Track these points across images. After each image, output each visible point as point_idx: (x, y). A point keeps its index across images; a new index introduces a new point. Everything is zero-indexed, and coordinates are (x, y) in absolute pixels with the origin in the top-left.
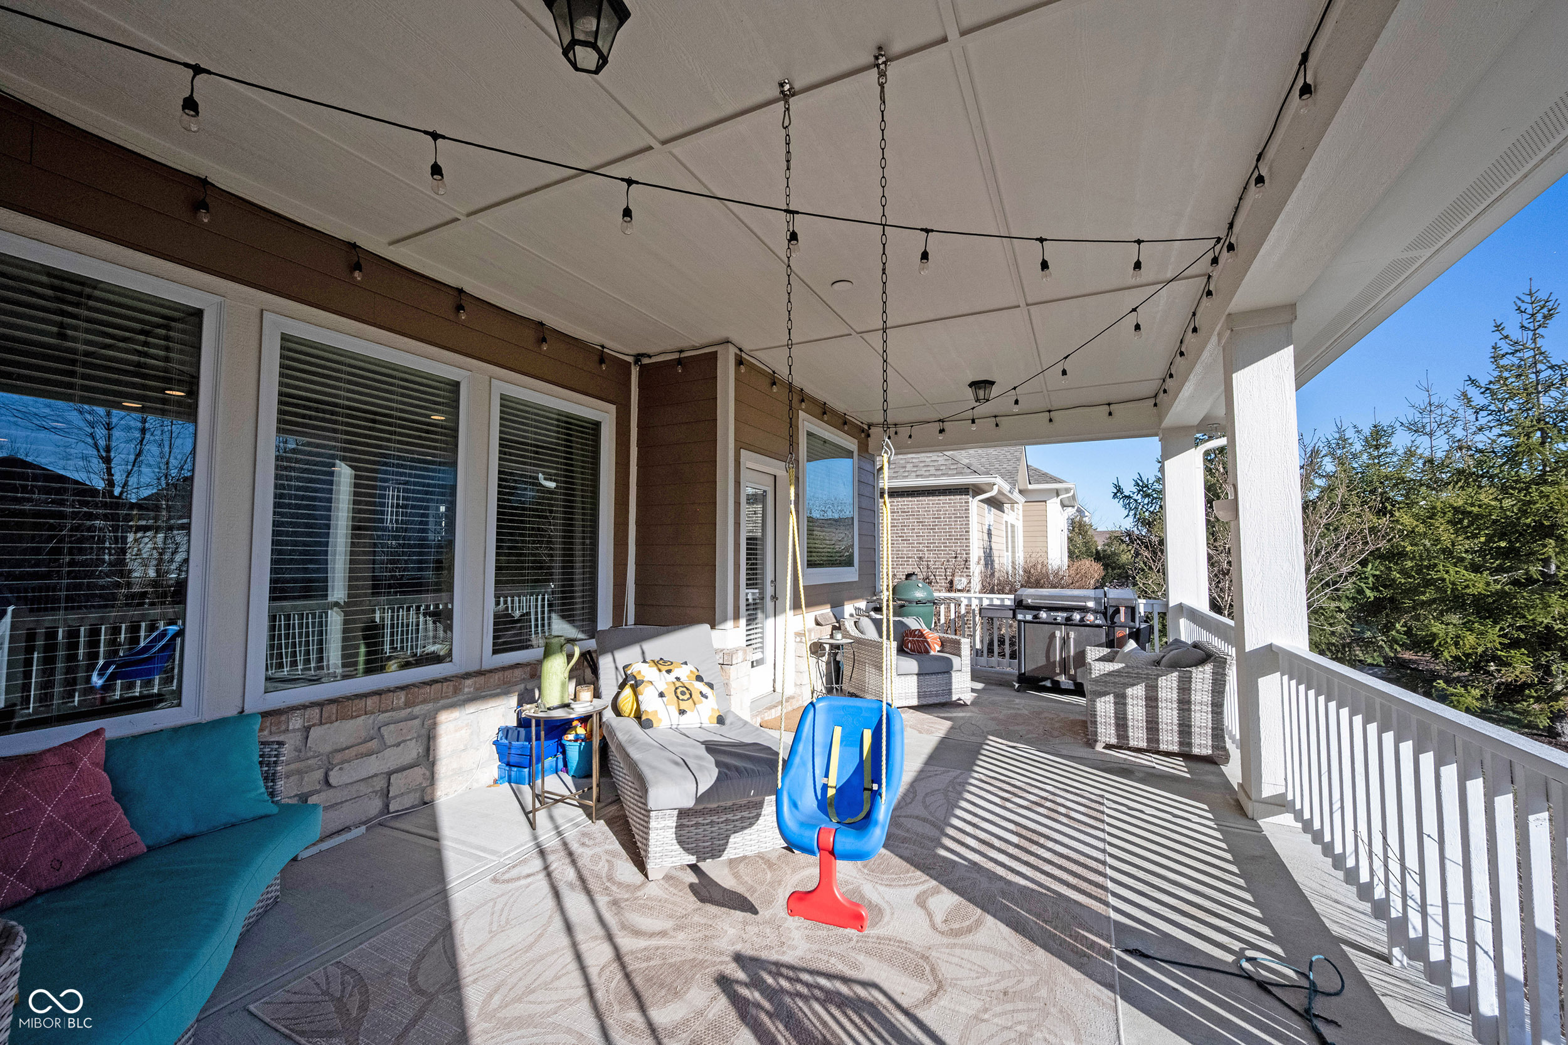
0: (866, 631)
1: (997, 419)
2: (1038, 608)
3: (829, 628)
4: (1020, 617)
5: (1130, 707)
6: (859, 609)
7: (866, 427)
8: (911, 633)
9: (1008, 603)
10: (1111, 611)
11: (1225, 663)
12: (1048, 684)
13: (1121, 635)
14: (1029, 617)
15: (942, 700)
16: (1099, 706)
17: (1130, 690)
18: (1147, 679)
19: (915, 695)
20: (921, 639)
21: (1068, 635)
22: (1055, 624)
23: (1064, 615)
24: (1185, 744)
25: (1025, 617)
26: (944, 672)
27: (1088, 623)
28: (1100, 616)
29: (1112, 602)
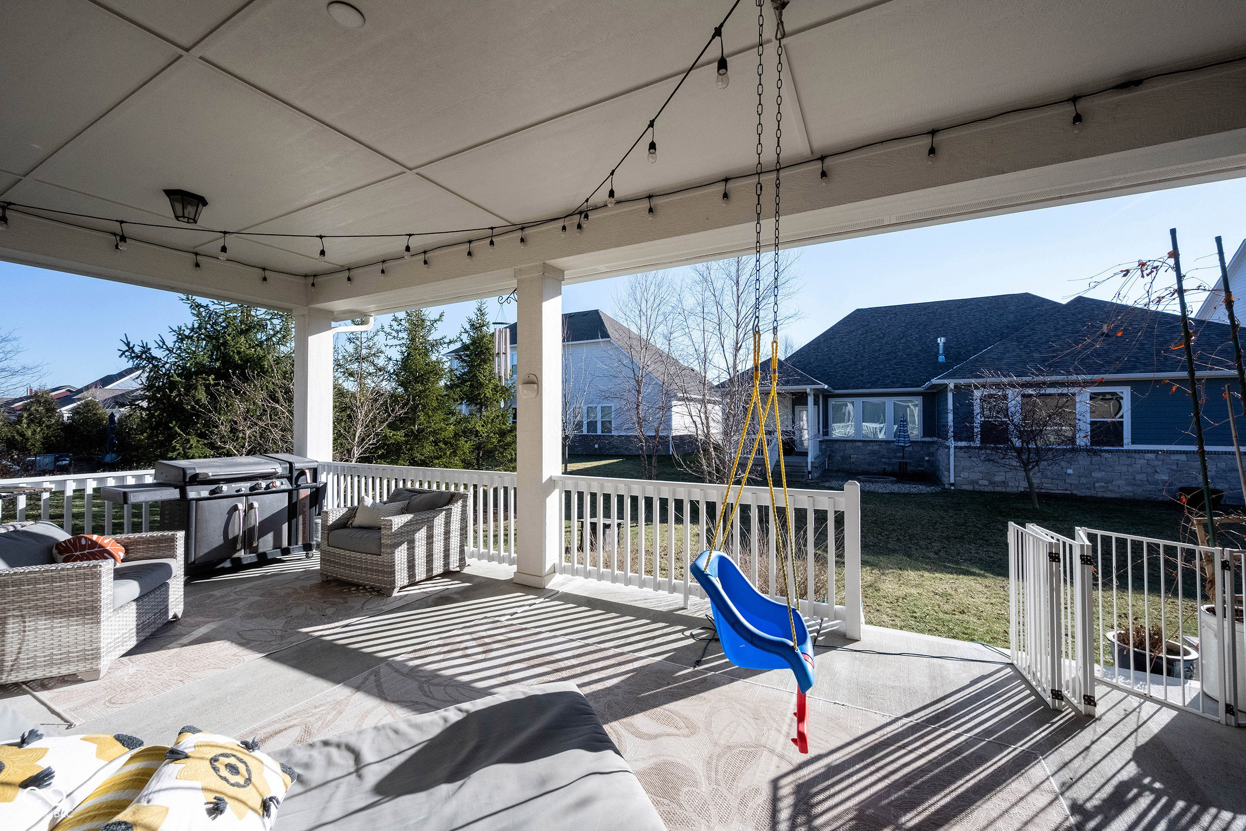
2: (217, 481)
4: (191, 495)
5: (417, 548)
10: (295, 474)
11: (466, 497)
12: (227, 564)
13: (303, 496)
14: (205, 493)
15: (160, 622)
16: (396, 555)
17: (417, 534)
18: (427, 522)
19: (135, 630)
20: (96, 549)
21: (251, 506)
22: (238, 495)
23: (249, 484)
24: (447, 563)
25: (199, 493)
26: (161, 586)
27: (274, 489)
28: (285, 481)
29: (297, 466)
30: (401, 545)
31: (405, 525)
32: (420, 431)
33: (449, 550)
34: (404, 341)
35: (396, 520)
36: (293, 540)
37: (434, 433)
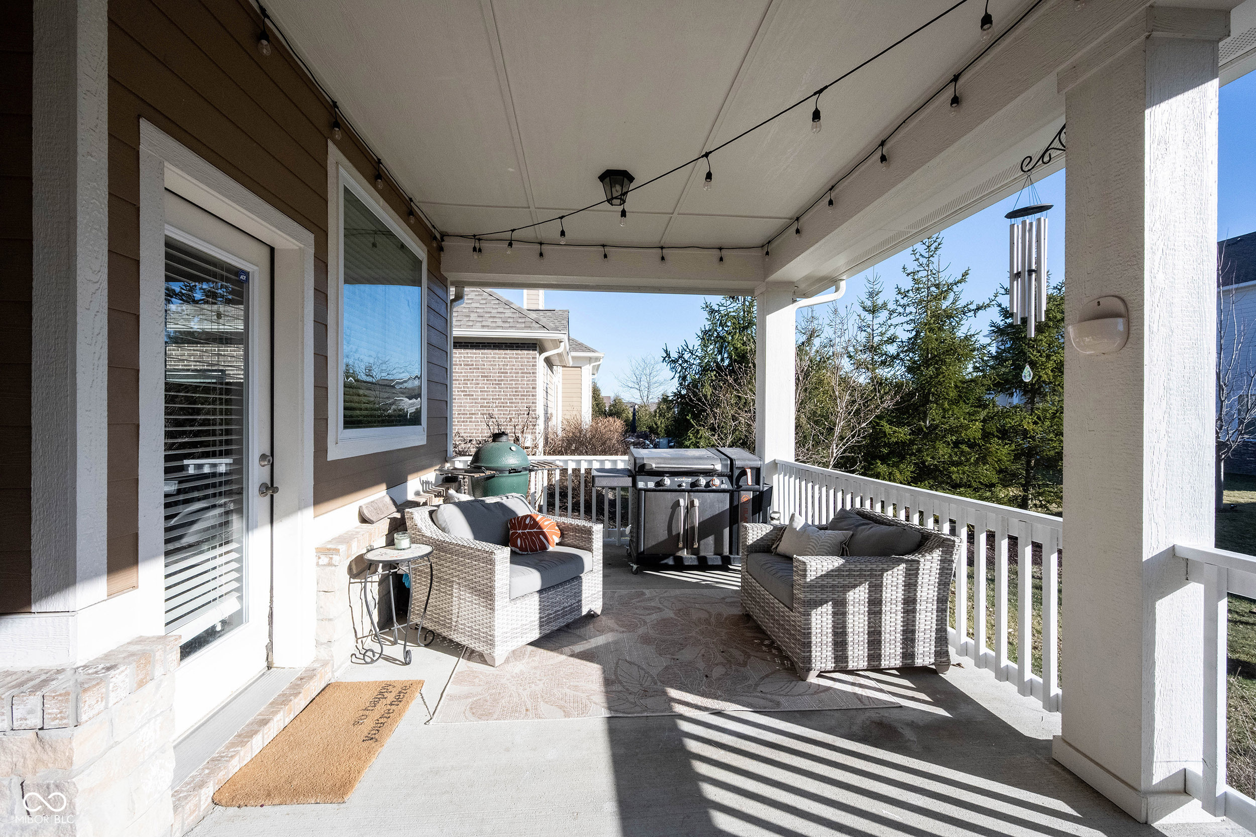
0: (450, 527)
1: (607, 249)
2: (660, 473)
3: (383, 526)
4: (641, 485)
5: (851, 617)
6: (427, 483)
7: (438, 236)
8: (520, 523)
9: (621, 466)
10: (737, 472)
11: (953, 546)
12: (670, 561)
13: (745, 500)
14: (651, 485)
15: (569, 619)
16: (813, 619)
17: (851, 593)
18: (871, 576)
19: (537, 622)
20: (535, 530)
21: (692, 503)
22: (679, 490)
23: (689, 480)
24: (908, 654)
25: (646, 485)
26: (573, 579)
27: (714, 487)
28: (725, 479)
29: (738, 463)
30: (821, 605)
31: (828, 575)
32: (933, 427)
33: (913, 632)
34: (911, 317)
35: (813, 564)
36: (734, 549)
37: (952, 431)
